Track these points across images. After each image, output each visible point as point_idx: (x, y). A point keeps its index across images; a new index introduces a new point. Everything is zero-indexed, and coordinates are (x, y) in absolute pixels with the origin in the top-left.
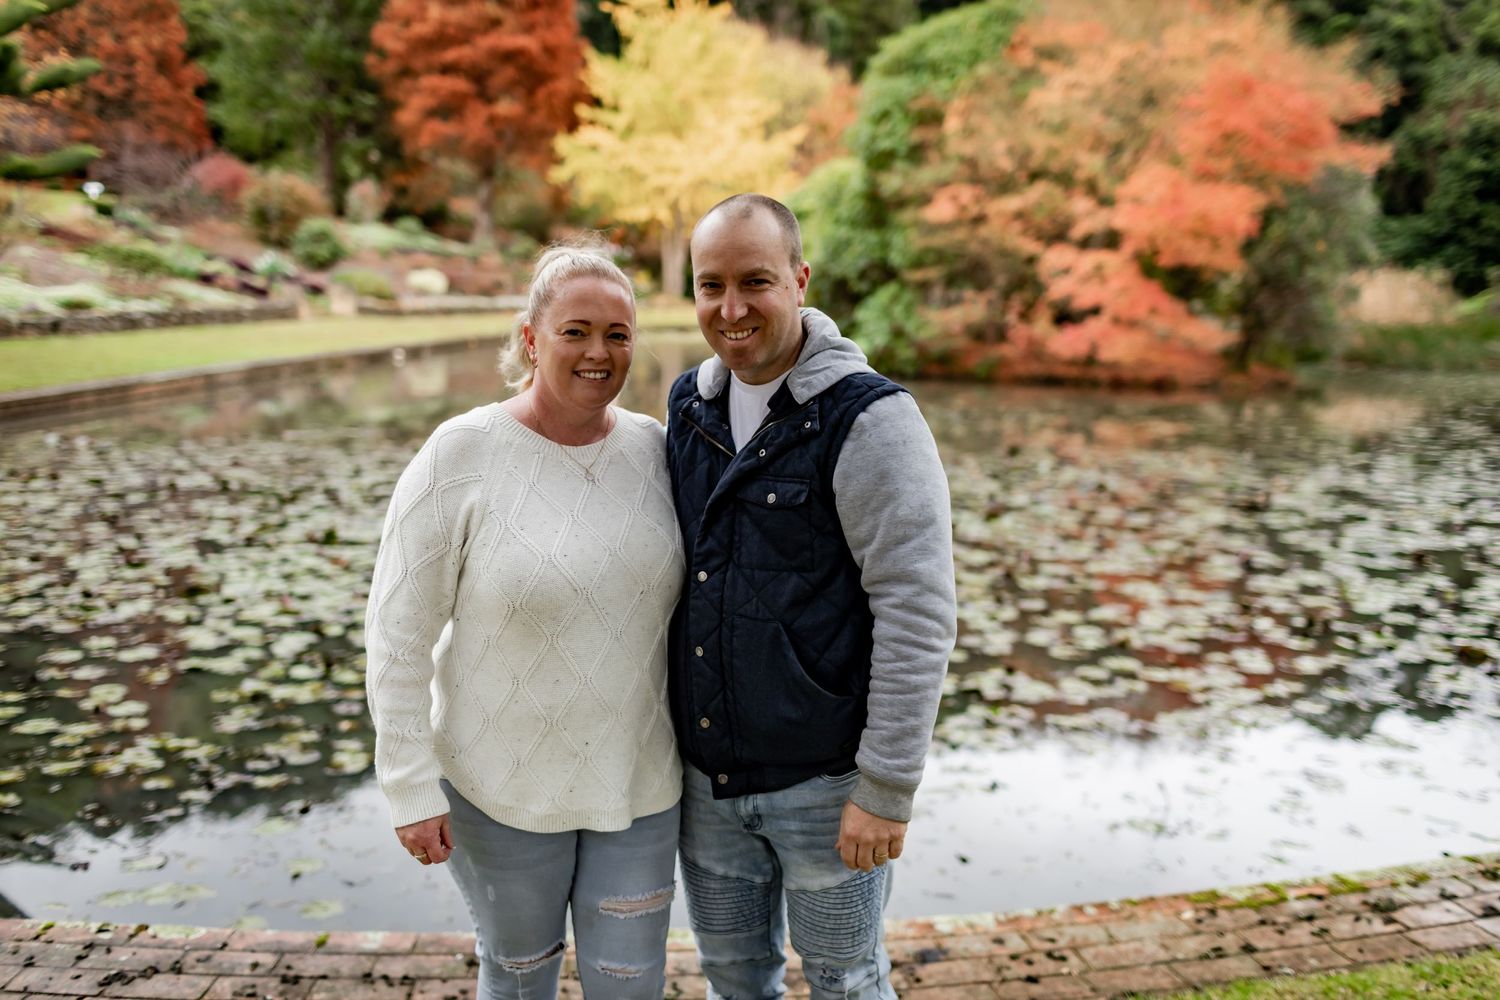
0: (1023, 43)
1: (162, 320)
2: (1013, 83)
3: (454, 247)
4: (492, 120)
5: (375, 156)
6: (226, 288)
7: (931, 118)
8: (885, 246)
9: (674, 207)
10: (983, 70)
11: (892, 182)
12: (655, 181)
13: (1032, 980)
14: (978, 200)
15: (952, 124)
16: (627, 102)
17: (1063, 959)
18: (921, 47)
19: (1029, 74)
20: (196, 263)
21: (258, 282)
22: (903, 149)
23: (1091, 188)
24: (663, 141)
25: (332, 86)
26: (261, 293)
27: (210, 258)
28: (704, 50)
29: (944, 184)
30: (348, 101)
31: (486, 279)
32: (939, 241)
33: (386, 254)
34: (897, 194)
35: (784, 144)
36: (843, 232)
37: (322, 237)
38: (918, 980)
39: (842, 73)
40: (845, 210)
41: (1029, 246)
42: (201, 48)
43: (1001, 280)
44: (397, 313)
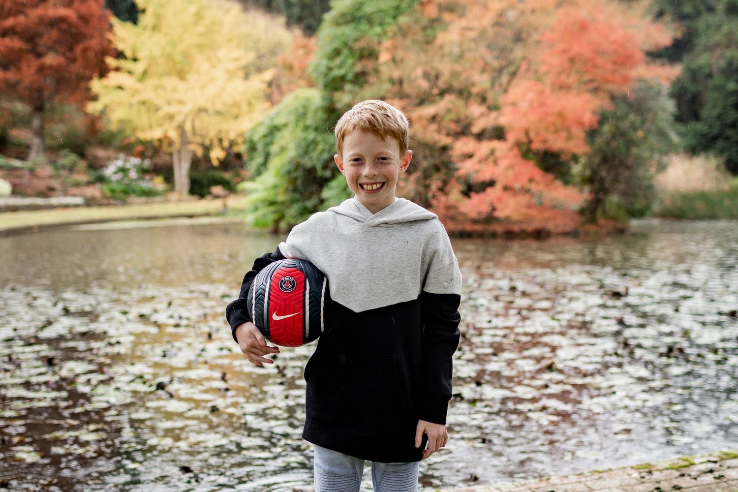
2: (424, 28)
3: (16, 163)
4: (42, 69)
7: (370, 54)
9: (181, 128)
10: (403, 20)
12: (166, 110)
15: (384, 57)
16: (141, 55)
19: (434, 22)
22: (350, 76)
23: (483, 99)
24: (171, 82)
28: (198, 16)
31: (41, 185)
35: (258, 83)
36: (311, 135)
39: (298, 32)
40: (310, 120)
41: (445, 140)
43: (425, 164)
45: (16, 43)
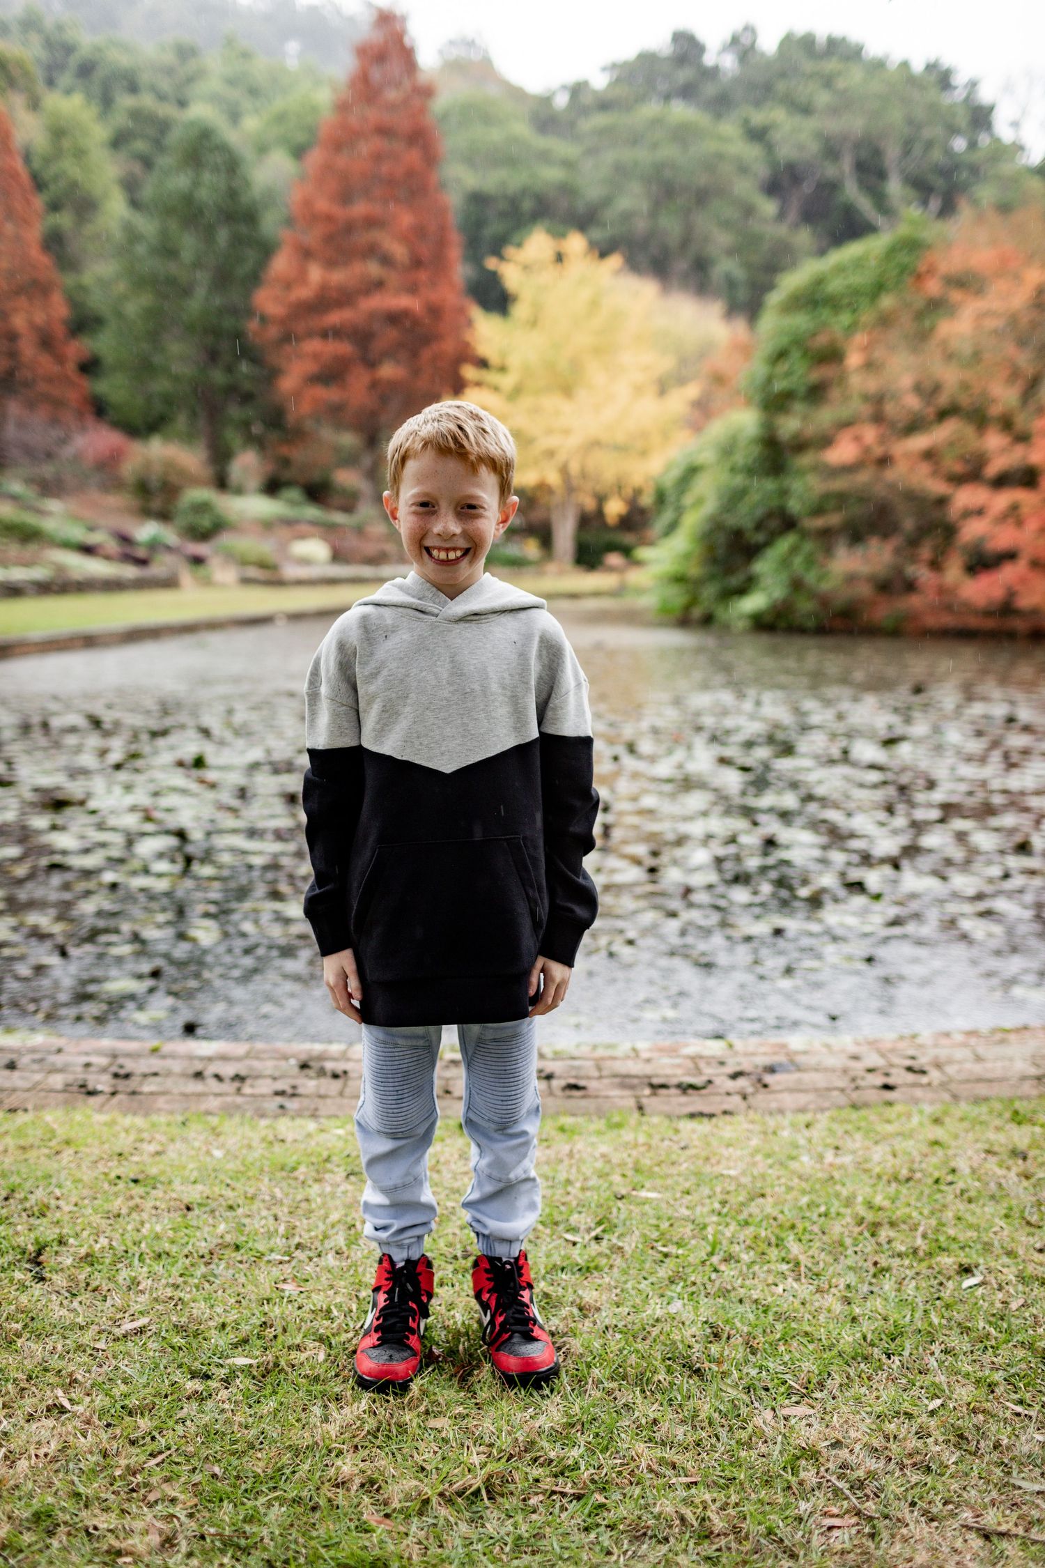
0: (931, 271)
1: (45, 588)
2: (919, 316)
3: (339, 518)
4: (374, 385)
5: (257, 429)
6: (108, 558)
7: (832, 356)
8: (784, 493)
9: (564, 471)
10: (887, 302)
11: (789, 425)
12: (545, 443)
13: (887, 1087)
14: (882, 440)
15: (854, 359)
16: (514, 361)
17: (923, 1072)
18: (819, 281)
19: (936, 306)
20: (78, 533)
21: (141, 553)
22: (802, 390)
23: (1006, 424)
24: (553, 402)
25: (213, 356)
26: (142, 562)
27: (91, 529)
28: (594, 305)
29: (846, 424)
30: (230, 369)
31: (370, 548)
32: (839, 484)
33: (268, 525)
34: (796, 436)
35: (681, 399)
36: (739, 480)
37: (202, 508)
38: (765, 1086)
39: (740, 323)
40: (740, 458)
41: (937, 487)
42: (83, 323)
43: (909, 524)
44: (278, 583)
45: (344, 348)
